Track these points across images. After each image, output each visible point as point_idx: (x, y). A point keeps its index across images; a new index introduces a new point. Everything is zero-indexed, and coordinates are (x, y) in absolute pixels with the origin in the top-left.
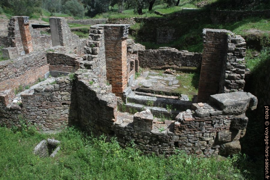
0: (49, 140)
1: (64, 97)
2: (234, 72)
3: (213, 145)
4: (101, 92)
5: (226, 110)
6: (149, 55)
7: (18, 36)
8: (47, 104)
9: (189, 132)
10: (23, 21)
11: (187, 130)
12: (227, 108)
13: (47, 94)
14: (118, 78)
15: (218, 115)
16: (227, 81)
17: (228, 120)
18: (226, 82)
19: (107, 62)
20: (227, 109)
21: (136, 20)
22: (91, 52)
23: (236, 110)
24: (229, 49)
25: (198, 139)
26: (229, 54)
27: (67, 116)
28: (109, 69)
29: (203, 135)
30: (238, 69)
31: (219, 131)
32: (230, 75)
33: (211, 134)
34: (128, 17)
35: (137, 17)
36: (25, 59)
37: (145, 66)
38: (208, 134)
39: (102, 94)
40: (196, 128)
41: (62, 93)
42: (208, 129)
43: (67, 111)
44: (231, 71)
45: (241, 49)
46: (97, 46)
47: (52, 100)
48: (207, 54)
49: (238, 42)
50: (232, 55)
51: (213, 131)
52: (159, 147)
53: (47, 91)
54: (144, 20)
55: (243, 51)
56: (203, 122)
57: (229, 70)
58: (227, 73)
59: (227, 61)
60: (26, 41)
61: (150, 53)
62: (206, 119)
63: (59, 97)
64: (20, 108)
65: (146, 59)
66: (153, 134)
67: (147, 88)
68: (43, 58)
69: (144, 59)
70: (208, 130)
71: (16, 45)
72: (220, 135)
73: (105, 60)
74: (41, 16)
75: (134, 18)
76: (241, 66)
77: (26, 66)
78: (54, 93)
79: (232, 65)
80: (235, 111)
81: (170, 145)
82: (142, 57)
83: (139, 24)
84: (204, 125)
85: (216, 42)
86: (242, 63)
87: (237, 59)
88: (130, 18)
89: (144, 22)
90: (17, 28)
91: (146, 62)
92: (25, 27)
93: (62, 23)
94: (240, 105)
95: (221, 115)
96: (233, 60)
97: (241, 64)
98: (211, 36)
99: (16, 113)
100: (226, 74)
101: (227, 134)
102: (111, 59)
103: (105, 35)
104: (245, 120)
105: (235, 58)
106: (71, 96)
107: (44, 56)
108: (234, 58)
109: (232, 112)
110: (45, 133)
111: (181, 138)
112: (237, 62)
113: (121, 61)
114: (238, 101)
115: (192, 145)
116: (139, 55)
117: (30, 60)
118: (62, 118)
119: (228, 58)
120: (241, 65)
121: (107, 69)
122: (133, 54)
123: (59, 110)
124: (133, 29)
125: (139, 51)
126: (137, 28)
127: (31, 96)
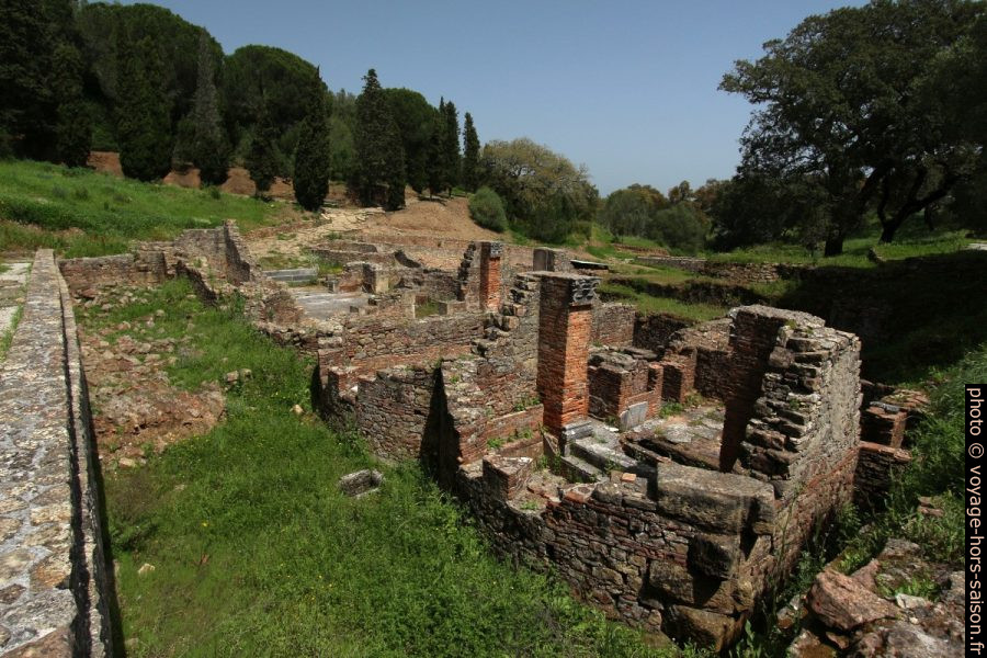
0: (375, 472)
1: (419, 398)
2: (774, 426)
3: (640, 591)
4: (459, 400)
5: (665, 502)
6: (724, 364)
7: (474, 279)
8: (390, 405)
9: (576, 531)
10: (489, 251)
11: (569, 521)
12: (667, 499)
13: (394, 386)
14: (556, 392)
15: (644, 508)
16: (745, 444)
17: (678, 535)
18: (743, 447)
19: (541, 354)
20: (667, 502)
21: (780, 270)
22: (500, 323)
23: (698, 515)
24: (770, 364)
25: (599, 557)
26: (769, 375)
27: (419, 438)
28: (543, 367)
29: (609, 552)
30: (784, 420)
31: (655, 557)
32: (759, 432)
33: (631, 558)
34: (757, 261)
35: (784, 263)
36: (433, 323)
37: (710, 391)
38: (623, 555)
39: (461, 404)
40: (591, 524)
41: (417, 390)
42: (622, 538)
43: (421, 428)
44: (765, 421)
45: (802, 369)
46: (513, 315)
47: (399, 399)
48: (739, 369)
49: (803, 349)
50: (777, 381)
51: (636, 550)
52: (518, 546)
53: (394, 379)
54: (803, 273)
55: (809, 374)
56: (608, 514)
57: (759, 417)
58: (753, 424)
59: (761, 394)
60: (487, 292)
61: (727, 359)
62: (613, 508)
63: (412, 396)
64: (354, 402)
65: (715, 374)
66: (508, 508)
67: (671, 446)
68: (476, 329)
69: (709, 374)
70: (621, 542)
71: (467, 297)
72: (656, 570)
73: (536, 347)
74: (586, 242)
75: (777, 264)
76: (793, 415)
77: (431, 337)
78: (404, 386)
79: (770, 405)
80: (696, 518)
81: (537, 548)
82: (705, 367)
83: (786, 282)
84: (607, 524)
85: (762, 343)
86: (801, 406)
87: (791, 394)
88: (763, 264)
89: (802, 279)
90: (476, 264)
91: (715, 382)
92: (491, 263)
93: (556, 261)
94: (711, 503)
95: (653, 512)
96: (779, 393)
97: (797, 410)
98: (748, 324)
99: (348, 409)
100: (749, 427)
101: (677, 576)
102: (547, 346)
103: (542, 294)
104: (722, 550)
105: (786, 389)
106: (432, 399)
107: (478, 325)
108: (782, 388)
109: (688, 516)
110: (373, 458)
111: (559, 539)
112: (789, 402)
113: (565, 355)
114: (708, 491)
115: (583, 567)
116: (699, 360)
117: (445, 327)
118: (411, 440)
119: (766, 386)
120: (796, 413)
121: (539, 368)
122: (680, 354)
123: (407, 421)
124: (761, 293)
125: (700, 350)
126: (777, 293)
127: (370, 382)
